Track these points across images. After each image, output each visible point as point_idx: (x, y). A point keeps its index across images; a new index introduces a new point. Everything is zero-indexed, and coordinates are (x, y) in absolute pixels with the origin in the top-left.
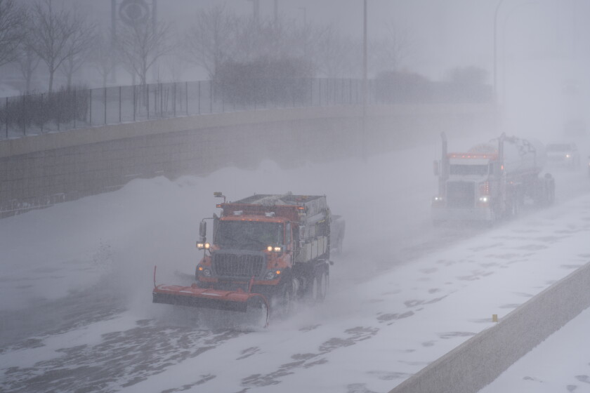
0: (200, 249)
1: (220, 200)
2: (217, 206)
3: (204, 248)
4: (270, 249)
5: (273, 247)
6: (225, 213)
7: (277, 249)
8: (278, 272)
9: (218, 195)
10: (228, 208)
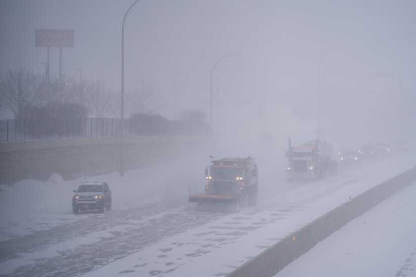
0: (207, 179)
1: (213, 160)
2: (211, 162)
3: (209, 179)
4: (238, 178)
5: (239, 178)
6: (215, 164)
7: (241, 178)
8: (241, 189)
9: (211, 157)
10: (216, 163)
